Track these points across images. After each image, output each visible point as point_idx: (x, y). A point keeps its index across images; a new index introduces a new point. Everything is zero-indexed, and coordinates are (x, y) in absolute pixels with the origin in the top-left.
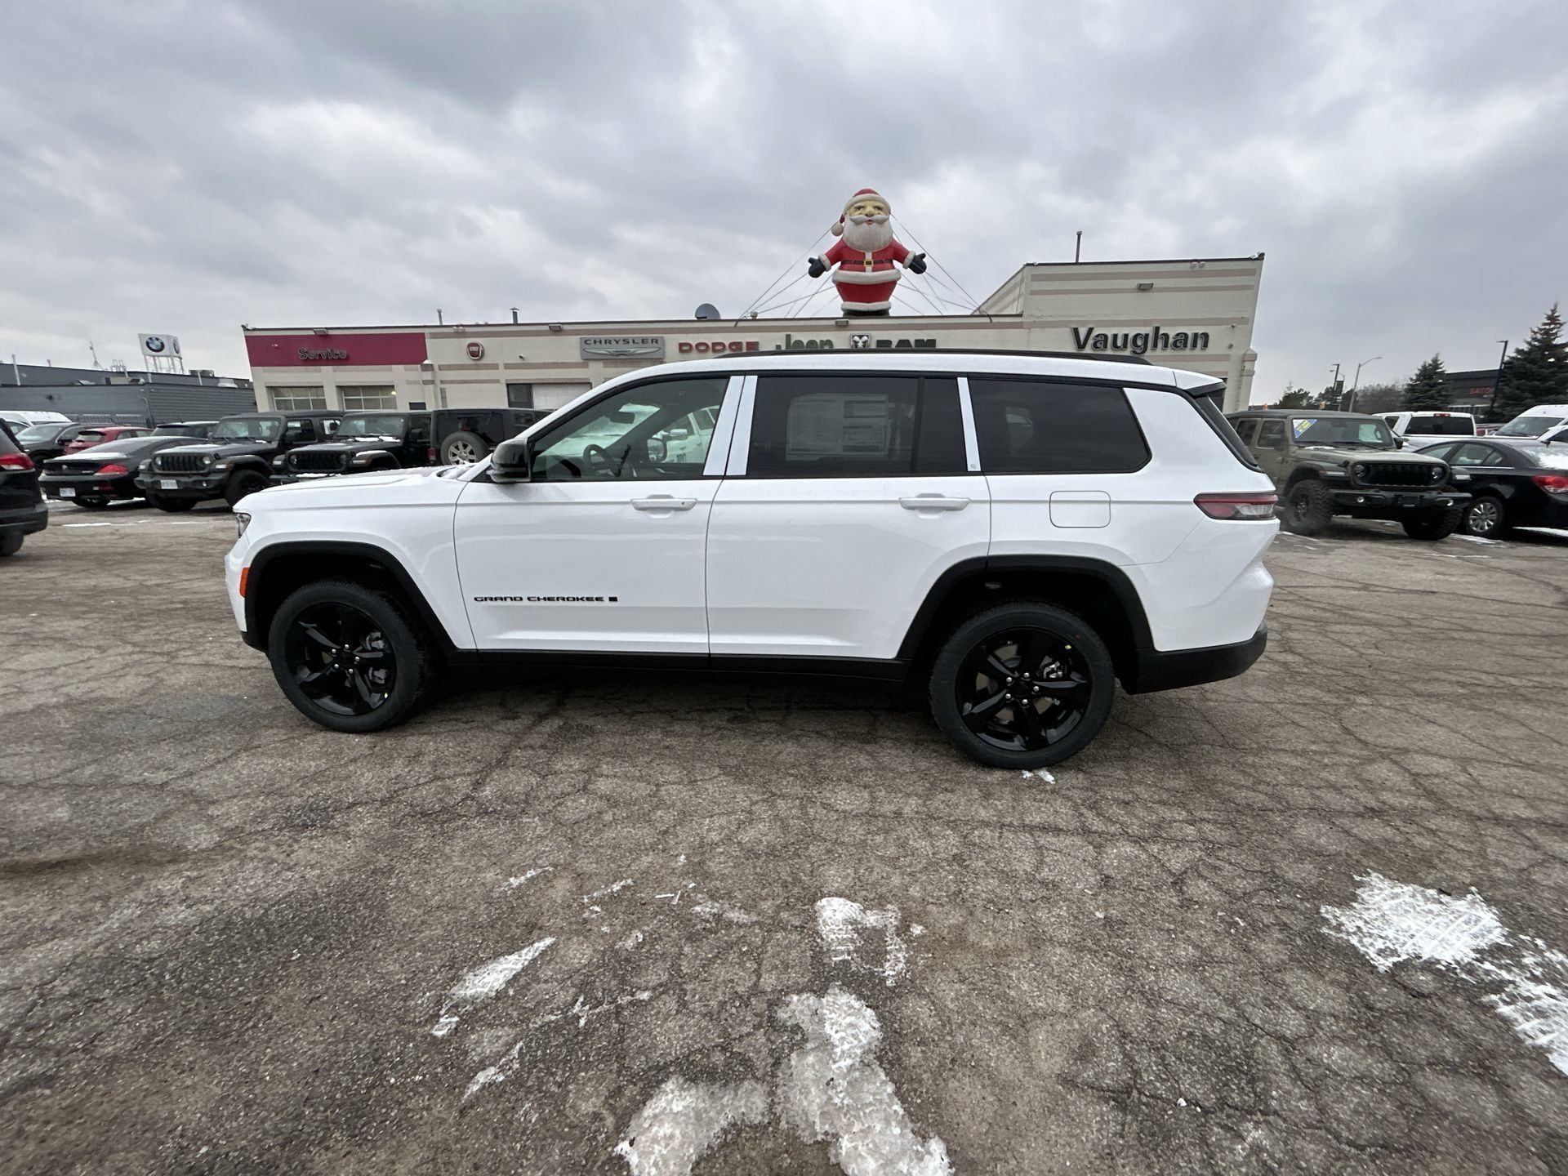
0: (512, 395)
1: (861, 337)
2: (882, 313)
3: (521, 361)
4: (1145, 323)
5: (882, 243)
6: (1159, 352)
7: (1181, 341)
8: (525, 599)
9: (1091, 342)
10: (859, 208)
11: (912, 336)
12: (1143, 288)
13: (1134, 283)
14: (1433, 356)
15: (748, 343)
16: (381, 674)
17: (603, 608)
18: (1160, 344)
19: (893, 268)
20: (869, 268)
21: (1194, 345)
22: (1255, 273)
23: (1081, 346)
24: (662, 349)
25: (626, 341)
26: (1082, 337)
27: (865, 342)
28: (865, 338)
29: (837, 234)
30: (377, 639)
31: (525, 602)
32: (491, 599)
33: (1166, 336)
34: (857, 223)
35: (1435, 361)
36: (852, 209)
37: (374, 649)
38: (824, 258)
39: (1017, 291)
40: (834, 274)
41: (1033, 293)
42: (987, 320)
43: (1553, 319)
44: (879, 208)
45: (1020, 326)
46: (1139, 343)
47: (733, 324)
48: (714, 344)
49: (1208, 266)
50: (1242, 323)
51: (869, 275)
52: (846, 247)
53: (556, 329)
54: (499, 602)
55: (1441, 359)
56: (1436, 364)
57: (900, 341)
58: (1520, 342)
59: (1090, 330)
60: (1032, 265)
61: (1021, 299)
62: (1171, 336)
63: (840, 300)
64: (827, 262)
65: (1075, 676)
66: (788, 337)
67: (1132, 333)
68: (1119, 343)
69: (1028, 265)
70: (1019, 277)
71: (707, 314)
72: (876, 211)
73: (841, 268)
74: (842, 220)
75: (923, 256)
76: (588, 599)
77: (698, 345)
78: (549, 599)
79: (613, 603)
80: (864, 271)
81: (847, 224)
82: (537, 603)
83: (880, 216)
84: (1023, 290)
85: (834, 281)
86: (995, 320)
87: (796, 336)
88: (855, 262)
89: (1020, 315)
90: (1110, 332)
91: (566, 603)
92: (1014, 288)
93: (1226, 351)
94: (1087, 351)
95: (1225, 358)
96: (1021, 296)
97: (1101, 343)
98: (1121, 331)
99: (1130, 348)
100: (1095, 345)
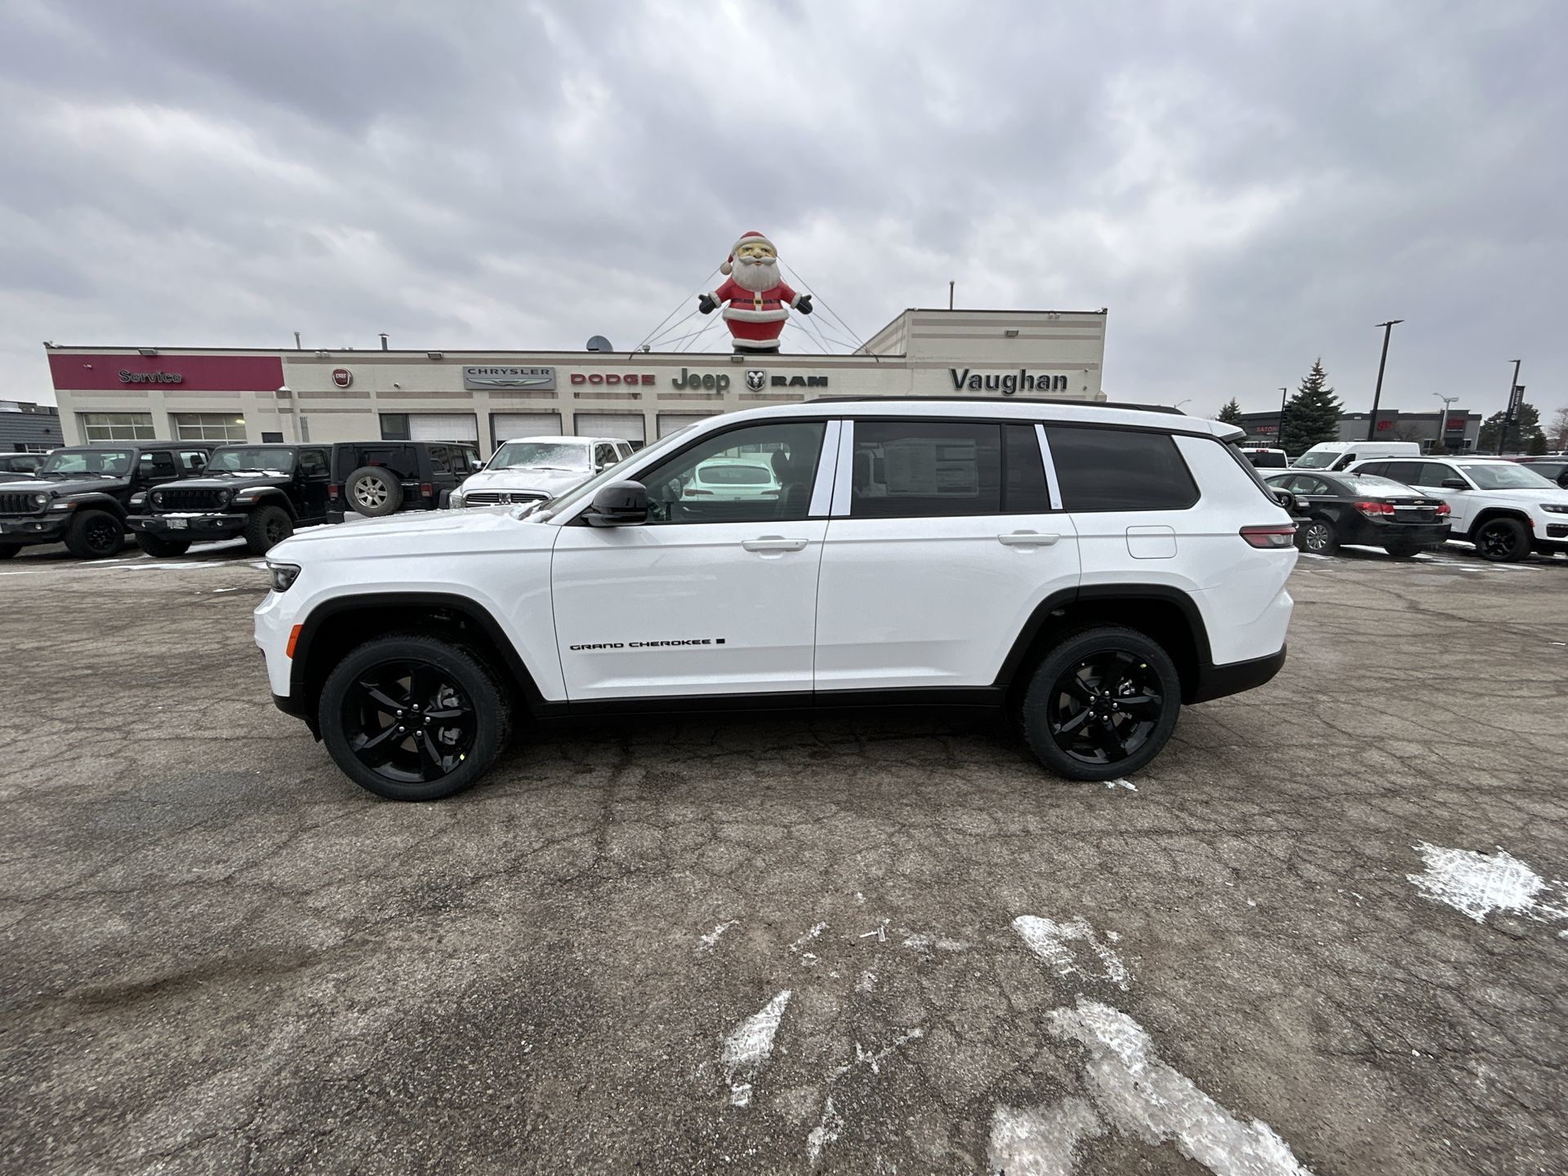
0: (385, 426)
1: (756, 373)
2: (772, 351)
3: (396, 390)
4: (1013, 366)
5: (770, 283)
7: (1044, 383)
8: (626, 645)
9: (967, 382)
10: (747, 249)
11: (805, 373)
12: (1010, 335)
13: (1002, 330)
14: (1231, 400)
15: (643, 376)
16: (454, 734)
17: (711, 650)
18: (1027, 385)
19: (781, 307)
20: (759, 307)
21: (1055, 387)
22: (1101, 325)
23: (959, 386)
24: (553, 380)
25: (514, 372)
26: (960, 378)
27: (760, 378)
28: (760, 374)
29: (726, 273)
30: (450, 696)
31: (627, 648)
32: (589, 647)
33: (1031, 378)
34: (746, 263)
35: (1233, 404)
36: (741, 250)
37: (447, 708)
38: (715, 296)
39: (900, 334)
40: (725, 311)
41: (915, 336)
42: (873, 360)
43: (1317, 371)
44: (766, 250)
45: (903, 366)
46: (1009, 383)
47: (628, 357)
48: (608, 377)
49: (1063, 318)
50: (1093, 368)
51: (759, 314)
52: (735, 285)
53: (436, 358)
54: (598, 650)
55: (1237, 403)
56: (1233, 407)
57: (794, 378)
58: (1295, 390)
59: (966, 372)
60: (913, 310)
61: (904, 342)
62: (1036, 378)
63: (730, 336)
64: (717, 299)
65: (1147, 691)
66: (684, 371)
67: (1002, 374)
68: (992, 384)
69: (909, 310)
70: (901, 321)
71: (599, 346)
72: (764, 253)
73: (731, 306)
74: (731, 260)
75: (809, 297)
76: (694, 642)
77: (591, 377)
78: (653, 644)
79: (721, 646)
80: (754, 309)
81: (736, 264)
82: (640, 649)
83: (767, 258)
84: (905, 333)
85: (724, 318)
86: (881, 360)
87: (692, 371)
88: (745, 301)
89: (903, 356)
90: (983, 374)
91: (671, 647)
92: (896, 330)
93: (1082, 393)
94: (964, 391)
95: (1082, 399)
96: (903, 338)
97: (976, 382)
98: (993, 373)
99: (1001, 389)
100: (971, 385)
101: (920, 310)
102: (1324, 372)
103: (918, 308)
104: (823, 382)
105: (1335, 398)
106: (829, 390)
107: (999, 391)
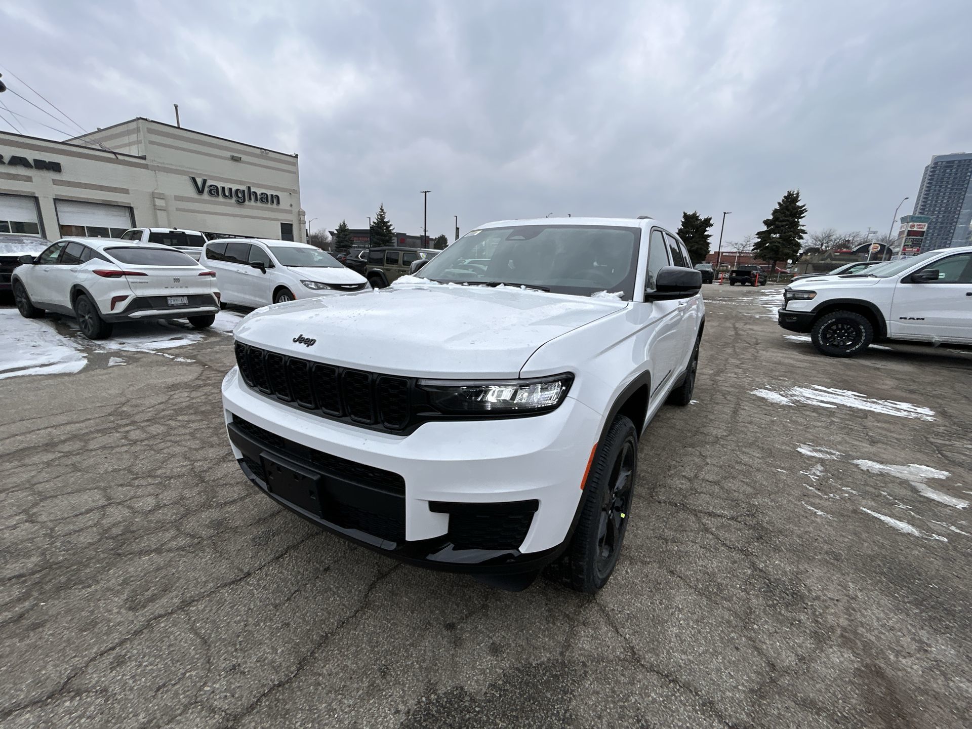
4: (241, 183)
6: (253, 203)
7: (264, 198)
11: (26, 155)
12: (235, 159)
13: (228, 154)
14: (342, 221)
18: (253, 198)
21: (273, 202)
22: (295, 164)
23: (200, 191)
26: (200, 185)
33: (255, 193)
35: (343, 223)
39: (133, 137)
41: (151, 143)
42: (112, 156)
43: (382, 210)
45: (146, 167)
46: (240, 195)
49: (271, 154)
50: (294, 192)
55: (345, 223)
59: (205, 182)
60: (146, 120)
61: (140, 145)
62: (258, 194)
67: (234, 188)
68: (227, 194)
69: (140, 118)
70: (134, 125)
84: (140, 137)
86: (120, 157)
89: (144, 158)
90: (220, 185)
92: (128, 133)
93: (289, 208)
94: (206, 196)
95: (290, 212)
96: (139, 142)
97: (214, 191)
98: (227, 186)
99: (234, 199)
100: (210, 192)
101: (152, 121)
102: (385, 211)
103: (151, 119)
104: (55, 167)
105: (391, 225)
106: (64, 176)
107: (233, 200)
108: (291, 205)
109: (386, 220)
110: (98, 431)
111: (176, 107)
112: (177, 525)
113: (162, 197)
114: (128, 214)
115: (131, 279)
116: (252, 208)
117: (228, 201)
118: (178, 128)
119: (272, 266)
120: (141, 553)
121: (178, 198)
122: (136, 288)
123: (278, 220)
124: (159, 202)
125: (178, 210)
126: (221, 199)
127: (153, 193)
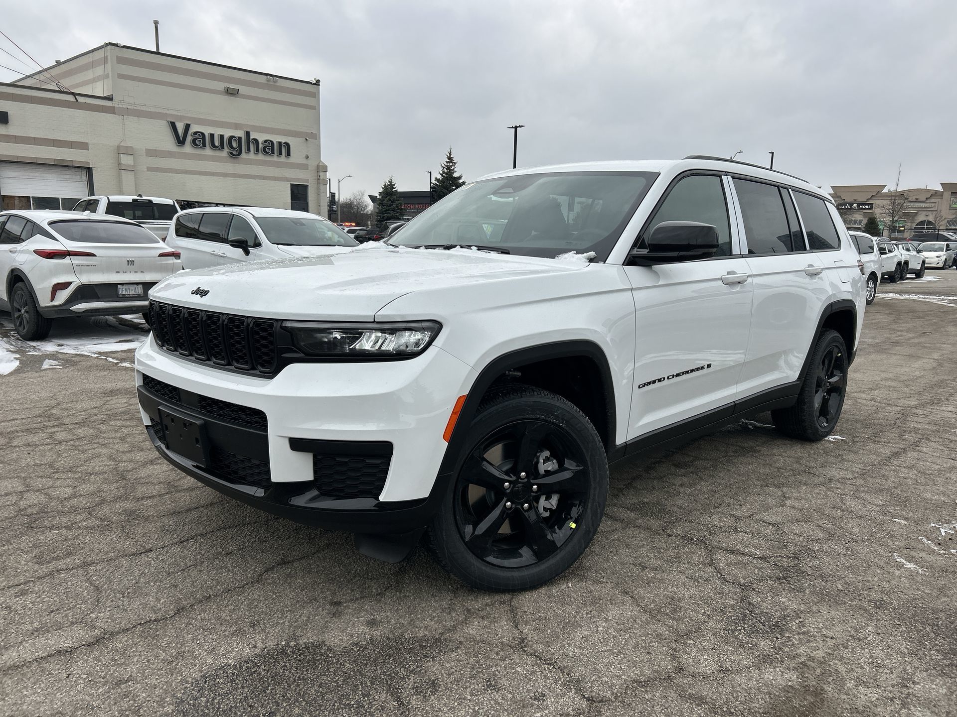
6: (252, 155)
7: (269, 148)
12: (230, 93)
13: (221, 86)
14: (389, 178)
18: (252, 148)
21: (280, 153)
22: (315, 95)
23: (181, 142)
26: (180, 130)
30: (547, 459)
33: (256, 141)
35: (391, 182)
39: (99, 71)
41: (121, 76)
42: (71, 98)
43: (450, 159)
45: (112, 110)
46: (234, 145)
49: (281, 82)
50: (312, 137)
55: (394, 182)
56: (391, 185)
59: (187, 127)
60: (116, 45)
61: (107, 81)
62: (261, 140)
67: (227, 134)
68: (217, 143)
69: (111, 44)
70: (100, 54)
84: (104, 70)
86: (81, 99)
89: (110, 98)
90: (207, 131)
92: (93, 65)
93: (304, 162)
94: (188, 148)
95: (304, 167)
96: (105, 77)
97: (200, 140)
98: (217, 132)
99: (227, 149)
100: (194, 142)
101: (124, 47)
102: (455, 160)
103: (122, 44)
106: (11, 129)
107: (225, 153)
108: (307, 157)
109: (455, 175)
110: (23, 431)
111: (156, 23)
112: (90, 511)
113: (129, 151)
114: (85, 178)
115: (77, 260)
116: (252, 163)
117: (218, 153)
118: (158, 53)
119: (258, 245)
120: (51, 528)
121: (152, 153)
122: (81, 272)
123: (286, 179)
124: (126, 160)
125: (150, 169)
126: (208, 151)
127: (118, 147)
